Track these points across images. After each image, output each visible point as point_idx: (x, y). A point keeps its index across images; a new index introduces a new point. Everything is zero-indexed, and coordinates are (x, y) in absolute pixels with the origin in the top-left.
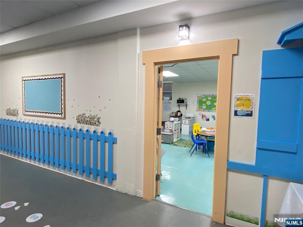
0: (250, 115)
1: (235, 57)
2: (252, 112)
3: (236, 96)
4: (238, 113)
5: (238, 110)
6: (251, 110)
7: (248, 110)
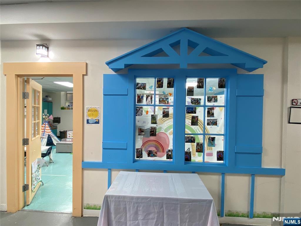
0: (97, 122)
1: (85, 77)
2: (99, 120)
3: (88, 108)
4: (89, 122)
5: (89, 118)
6: (98, 119)
7: (96, 119)
